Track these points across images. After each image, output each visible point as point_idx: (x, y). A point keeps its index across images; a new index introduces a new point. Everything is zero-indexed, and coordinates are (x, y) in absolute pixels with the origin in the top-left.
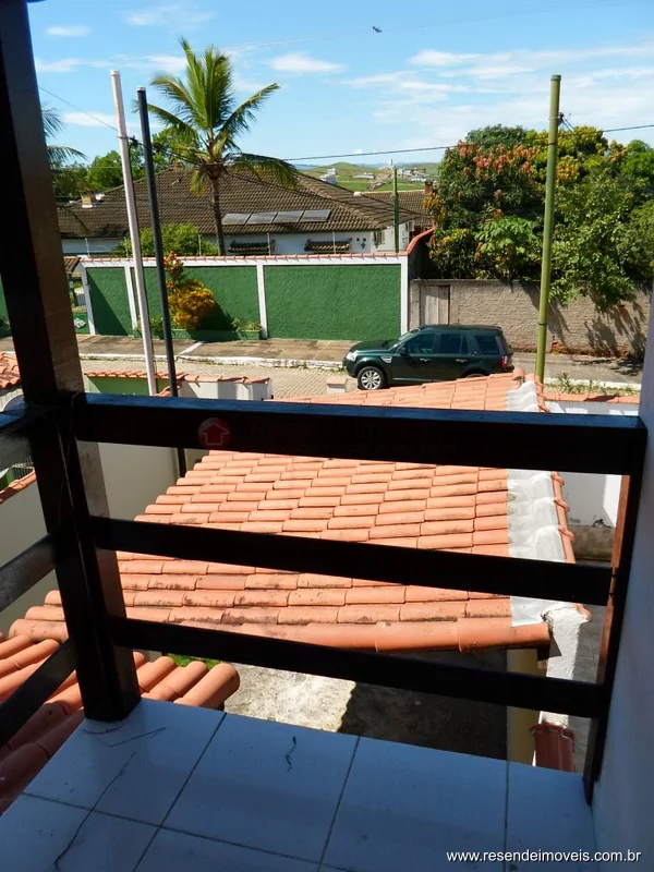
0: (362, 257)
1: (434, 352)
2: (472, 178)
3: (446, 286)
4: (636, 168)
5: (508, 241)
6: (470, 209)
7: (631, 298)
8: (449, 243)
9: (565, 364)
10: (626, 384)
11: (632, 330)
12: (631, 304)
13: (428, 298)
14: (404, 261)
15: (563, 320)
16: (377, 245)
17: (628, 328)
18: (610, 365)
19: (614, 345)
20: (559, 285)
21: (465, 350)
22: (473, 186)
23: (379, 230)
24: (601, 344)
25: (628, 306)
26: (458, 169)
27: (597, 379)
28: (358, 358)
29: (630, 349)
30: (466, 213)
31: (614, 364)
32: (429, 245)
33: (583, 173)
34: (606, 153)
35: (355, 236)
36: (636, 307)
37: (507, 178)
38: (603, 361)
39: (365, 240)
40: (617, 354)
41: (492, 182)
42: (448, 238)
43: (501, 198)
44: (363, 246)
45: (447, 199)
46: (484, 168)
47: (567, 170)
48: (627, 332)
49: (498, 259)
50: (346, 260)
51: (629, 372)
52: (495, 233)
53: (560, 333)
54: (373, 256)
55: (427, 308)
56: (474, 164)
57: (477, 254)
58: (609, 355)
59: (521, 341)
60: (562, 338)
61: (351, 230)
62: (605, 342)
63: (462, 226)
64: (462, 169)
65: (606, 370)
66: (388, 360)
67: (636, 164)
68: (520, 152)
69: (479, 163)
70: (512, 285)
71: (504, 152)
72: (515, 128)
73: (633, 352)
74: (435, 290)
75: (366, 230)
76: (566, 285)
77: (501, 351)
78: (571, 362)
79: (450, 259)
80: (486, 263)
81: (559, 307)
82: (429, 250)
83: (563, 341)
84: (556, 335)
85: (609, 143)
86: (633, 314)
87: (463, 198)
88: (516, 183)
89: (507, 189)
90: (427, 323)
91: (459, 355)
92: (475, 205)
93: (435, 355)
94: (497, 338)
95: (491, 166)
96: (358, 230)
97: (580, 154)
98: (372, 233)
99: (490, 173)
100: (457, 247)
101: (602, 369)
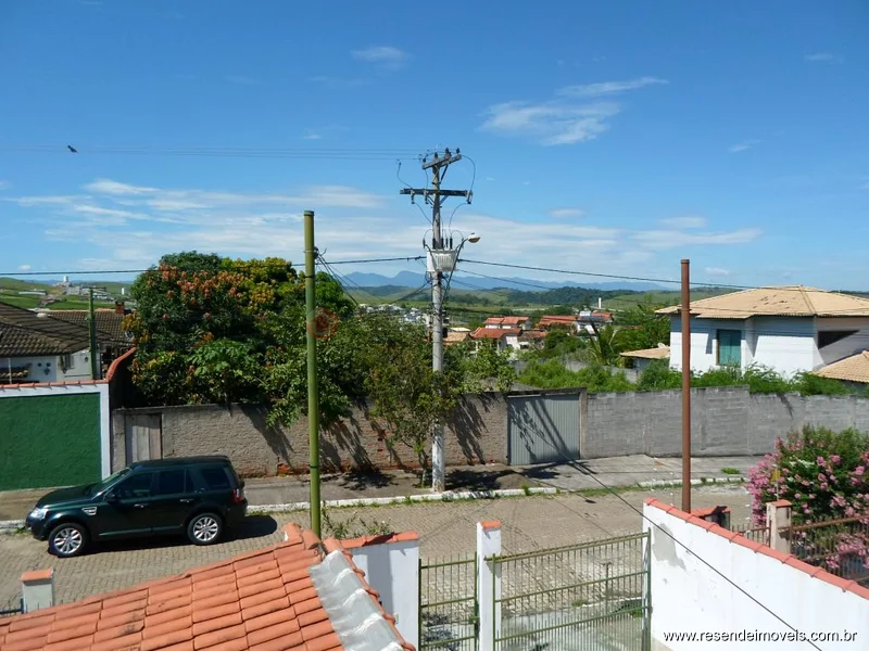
0: (49, 386)
1: (152, 494)
2: (177, 301)
3: (156, 414)
4: (324, 294)
5: (225, 364)
6: (177, 332)
7: (348, 414)
8: (156, 367)
9: (294, 486)
10: (357, 500)
11: (352, 444)
12: (349, 420)
13: (134, 428)
14: (103, 389)
15: (287, 441)
16: (64, 370)
17: (348, 443)
18: (337, 481)
19: (337, 460)
20: (281, 406)
21: (190, 487)
22: (179, 309)
23: (68, 353)
24: (326, 461)
25: (347, 422)
26: (160, 292)
27: (330, 500)
28: (49, 514)
29: (353, 462)
30: (173, 335)
31: (341, 480)
32: (131, 368)
33: (278, 297)
34: (296, 282)
35: (35, 361)
36: (353, 422)
37: (214, 302)
38: (330, 478)
39: (48, 365)
40: (342, 470)
41: (198, 305)
42: (154, 361)
43: (210, 321)
44: (47, 372)
45: (149, 321)
46: (189, 292)
47: (264, 294)
48: (348, 447)
49: (211, 381)
50: (27, 391)
51: (357, 487)
52: (210, 356)
53: (284, 454)
54: (64, 385)
55: (134, 440)
56: (178, 287)
57: (189, 377)
58: (334, 472)
59: (245, 466)
60: (287, 458)
61: (30, 355)
62: (329, 459)
63: (169, 349)
64: (166, 292)
65: (336, 487)
66: (91, 511)
67: (324, 291)
68: (224, 277)
69: (184, 287)
70: (230, 409)
71: (209, 277)
72: (210, 254)
73: (356, 465)
74: (144, 419)
75: (51, 354)
76: (288, 406)
77: (232, 483)
78: (298, 483)
79: (157, 384)
80: (200, 386)
81: (281, 427)
82: (131, 374)
83: (288, 462)
84: (280, 456)
85: (298, 273)
86: (352, 429)
87: (169, 321)
88: (223, 306)
89: (216, 313)
90: (135, 460)
91: (183, 494)
92: (182, 328)
93: (154, 498)
94: (226, 470)
95: (197, 289)
96: (41, 355)
97: (273, 281)
98: (58, 359)
99: (197, 297)
100: (163, 371)
101: (331, 487)
